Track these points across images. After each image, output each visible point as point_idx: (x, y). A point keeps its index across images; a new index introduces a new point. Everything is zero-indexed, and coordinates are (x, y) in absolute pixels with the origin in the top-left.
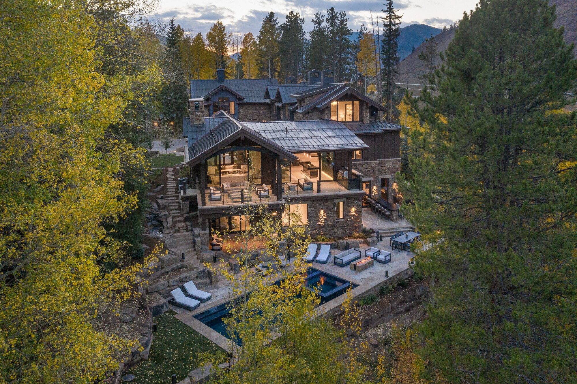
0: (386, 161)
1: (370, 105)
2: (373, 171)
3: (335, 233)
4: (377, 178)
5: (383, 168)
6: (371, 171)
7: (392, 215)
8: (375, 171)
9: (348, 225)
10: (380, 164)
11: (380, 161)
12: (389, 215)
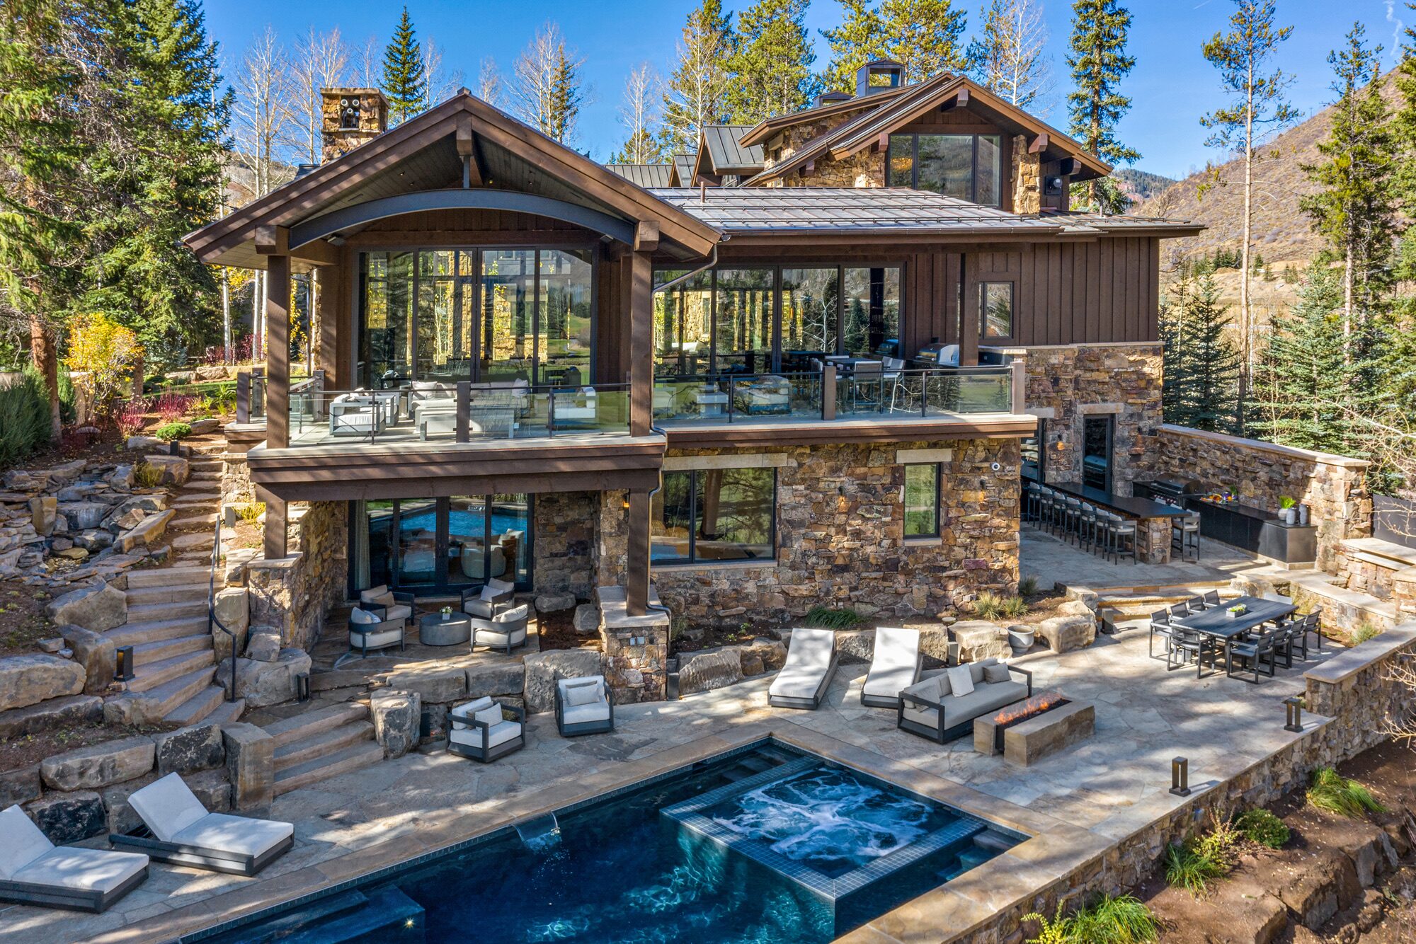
0: (1105, 350)
1: (1041, 142)
2: (1056, 381)
3: (898, 594)
4: (1069, 410)
5: (1095, 375)
6: (1047, 383)
7: (1144, 535)
8: (1063, 384)
9: (958, 562)
10: (1082, 360)
11: (1082, 351)
12: (1128, 538)
